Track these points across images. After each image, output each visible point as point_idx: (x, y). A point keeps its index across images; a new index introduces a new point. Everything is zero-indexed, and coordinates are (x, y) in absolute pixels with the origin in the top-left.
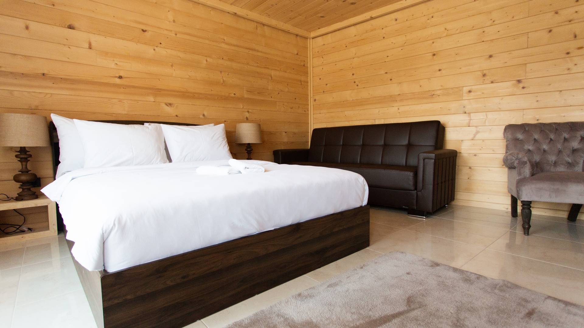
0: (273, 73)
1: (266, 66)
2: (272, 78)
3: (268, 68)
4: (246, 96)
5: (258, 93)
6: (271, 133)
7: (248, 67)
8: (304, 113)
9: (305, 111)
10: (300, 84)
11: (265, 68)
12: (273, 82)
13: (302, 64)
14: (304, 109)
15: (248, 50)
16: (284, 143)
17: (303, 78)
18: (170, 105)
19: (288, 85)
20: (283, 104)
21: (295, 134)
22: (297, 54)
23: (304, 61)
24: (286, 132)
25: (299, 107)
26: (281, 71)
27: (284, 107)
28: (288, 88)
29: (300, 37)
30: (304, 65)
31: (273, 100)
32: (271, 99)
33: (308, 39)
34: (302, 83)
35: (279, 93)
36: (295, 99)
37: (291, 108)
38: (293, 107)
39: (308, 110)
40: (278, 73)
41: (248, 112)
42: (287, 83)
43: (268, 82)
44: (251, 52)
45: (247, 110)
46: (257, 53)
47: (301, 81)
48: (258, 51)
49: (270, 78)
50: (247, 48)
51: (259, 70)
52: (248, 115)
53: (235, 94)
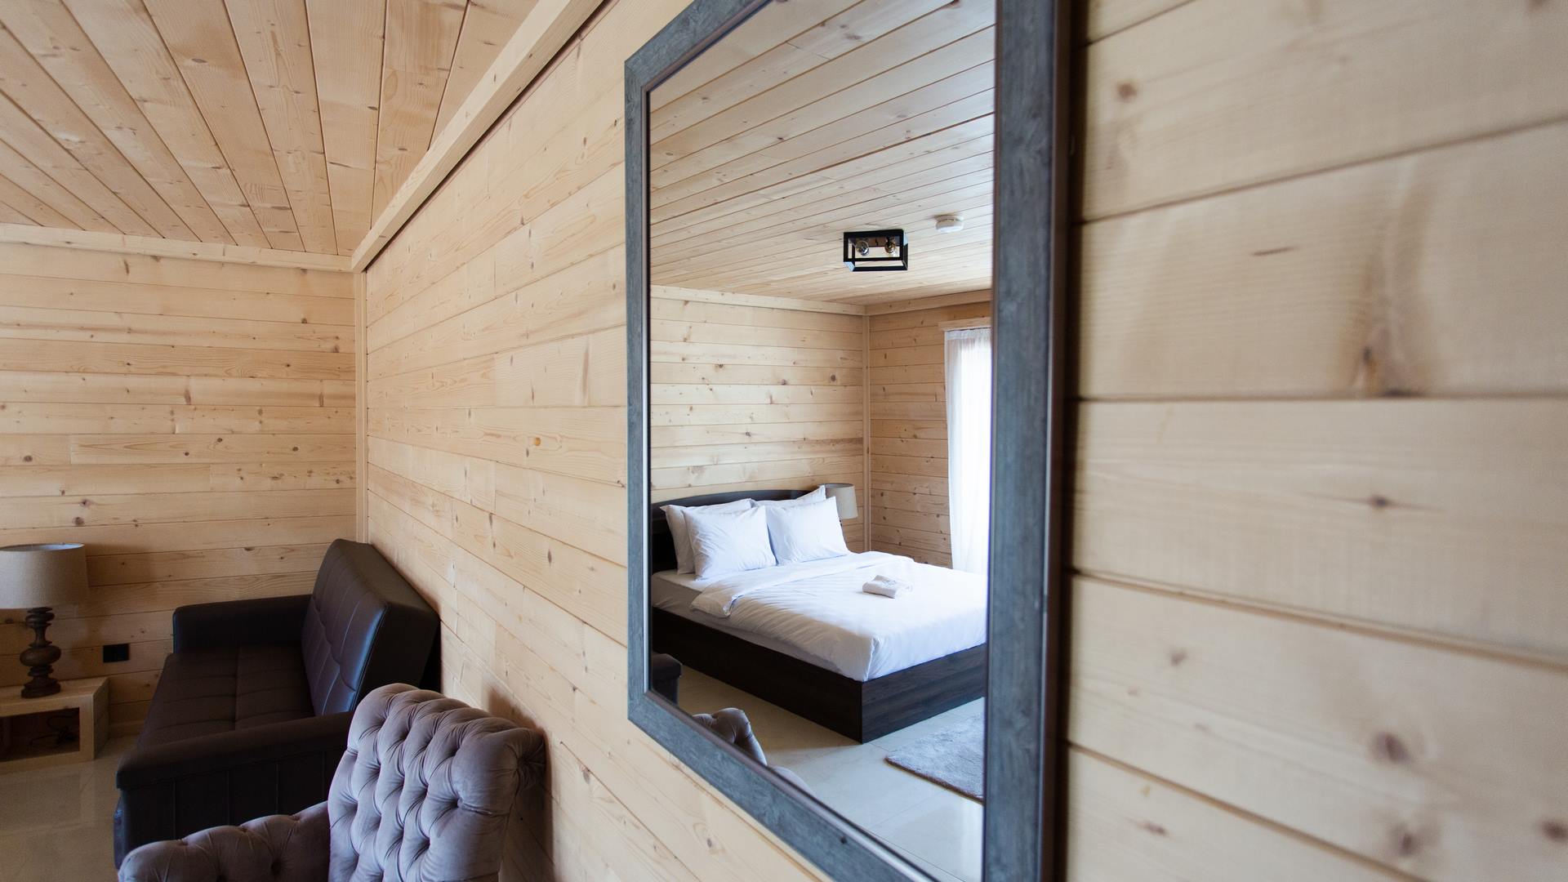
0: (196, 386)
1: (164, 370)
2: (188, 398)
3: (174, 374)
4: (76, 460)
5: (126, 447)
6: (183, 556)
7: (88, 379)
8: (335, 485)
9: (338, 481)
10: (317, 404)
11: (160, 374)
12: (195, 409)
13: (329, 345)
14: (335, 474)
15: (90, 333)
16: (241, 578)
17: (329, 387)
19: (260, 412)
20: (240, 470)
21: (293, 550)
22: (304, 321)
23: (337, 338)
24: (248, 549)
25: (310, 472)
26: (230, 375)
27: (242, 478)
28: (261, 422)
29: (313, 270)
30: (336, 350)
31: (194, 460)
32: (183, 459)
33: (350, 274)
34: (326, 401)
35: (220, 440)
36: (295, 449)
37: (275, 478)
38: (282, 475)
39: (351, 478)
40: (215, 384)
41: (84, 503)
42: (258, 408)
43: (172, 413)
44: (101, 337)
45: (79, 499)
46: (124, 338)
47: (321, 397)
48: (130, 331)
49: (183, 400)
50: (82, 329)
51: (132, 382)
52: (84, 513)
53: (28, 459)
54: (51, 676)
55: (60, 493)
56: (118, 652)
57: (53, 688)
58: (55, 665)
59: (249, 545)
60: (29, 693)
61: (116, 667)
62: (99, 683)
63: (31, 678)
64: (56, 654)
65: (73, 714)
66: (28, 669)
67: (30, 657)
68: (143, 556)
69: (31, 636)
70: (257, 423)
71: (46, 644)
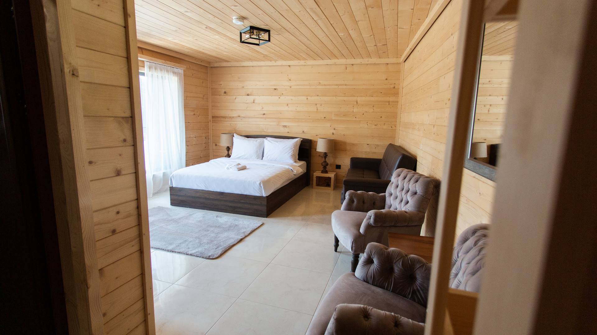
0: (359, 99)
1: (352, 95)
2: (357, 102)
3: (354, 96)
4: (333, 118)
5: (343, 115)
7: (337, 98)
8: (391, 128)
9: (392, 127)
10: (388, 104)
11: (352, 96)
12: (358, 105)
13: (392, 86)
14: (391, 125)
15: (337, 86)
16: (366, 152)
17: (392, 99)
18: (285, 126)
19: (373, 106)
20: (367, 122)
21: (378, 146)
22: (386, 79)
23: (395, 84)
24: (368, 144)
25: (385, 124)
26: (367, 96)
27: (368, 125)
28: (373, 109)
29: (391, 63)
30: (394, 88)
31: (357, 119)
32: (355, 119)
33: (400, 63)
34: (390, 103)
35: (363, 114)
36: (381, 117)
37: (375, 125)
38: (377, 124)
39: (395, 126)
40: (364, 98)
41: (334, 129)
42: (373, 105)
43: (353, 107)
44: (340, 87)
45: (333, 128)
46: (345, 87)
47: (389, 102)
48: (346, 85)
49: (356, 103)
50: (336, 85)
51: (346, 98)
52: (334, 132)
53: (325, 118)
54: (326, 169)
55: (330, 126)
56: (338, 167)
57: (326, 172)
58: (327, 167)
59: (368, 143)
60: (323, 172)
61: (338, 170)
62: (335, 173)
63: (323, 169)
64: (327, 164)
65: (330, 178)
66: (323, 166)
67: (323, 164)
68: (345, 143)
69: (323, 160)
70: (372, 109)
71: (325, 162)
